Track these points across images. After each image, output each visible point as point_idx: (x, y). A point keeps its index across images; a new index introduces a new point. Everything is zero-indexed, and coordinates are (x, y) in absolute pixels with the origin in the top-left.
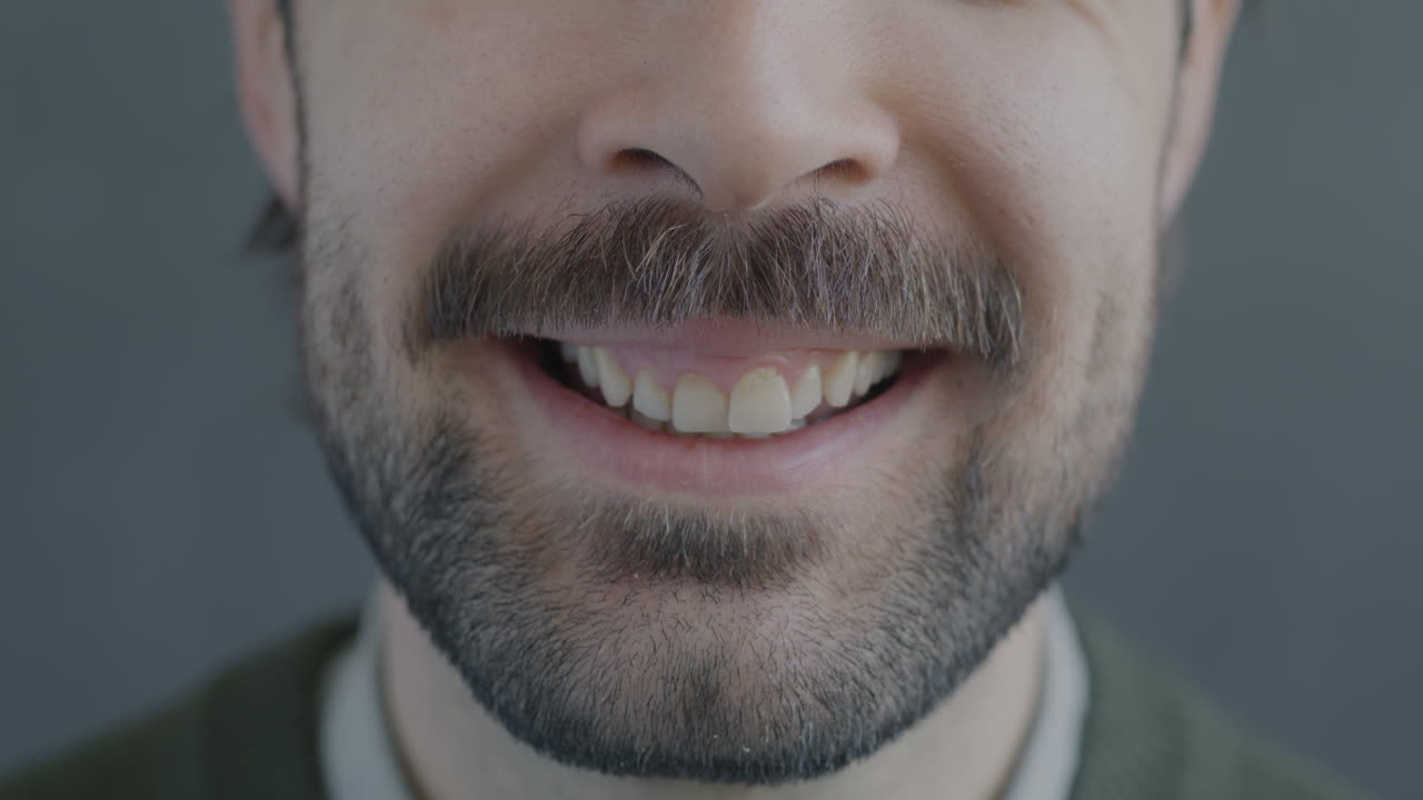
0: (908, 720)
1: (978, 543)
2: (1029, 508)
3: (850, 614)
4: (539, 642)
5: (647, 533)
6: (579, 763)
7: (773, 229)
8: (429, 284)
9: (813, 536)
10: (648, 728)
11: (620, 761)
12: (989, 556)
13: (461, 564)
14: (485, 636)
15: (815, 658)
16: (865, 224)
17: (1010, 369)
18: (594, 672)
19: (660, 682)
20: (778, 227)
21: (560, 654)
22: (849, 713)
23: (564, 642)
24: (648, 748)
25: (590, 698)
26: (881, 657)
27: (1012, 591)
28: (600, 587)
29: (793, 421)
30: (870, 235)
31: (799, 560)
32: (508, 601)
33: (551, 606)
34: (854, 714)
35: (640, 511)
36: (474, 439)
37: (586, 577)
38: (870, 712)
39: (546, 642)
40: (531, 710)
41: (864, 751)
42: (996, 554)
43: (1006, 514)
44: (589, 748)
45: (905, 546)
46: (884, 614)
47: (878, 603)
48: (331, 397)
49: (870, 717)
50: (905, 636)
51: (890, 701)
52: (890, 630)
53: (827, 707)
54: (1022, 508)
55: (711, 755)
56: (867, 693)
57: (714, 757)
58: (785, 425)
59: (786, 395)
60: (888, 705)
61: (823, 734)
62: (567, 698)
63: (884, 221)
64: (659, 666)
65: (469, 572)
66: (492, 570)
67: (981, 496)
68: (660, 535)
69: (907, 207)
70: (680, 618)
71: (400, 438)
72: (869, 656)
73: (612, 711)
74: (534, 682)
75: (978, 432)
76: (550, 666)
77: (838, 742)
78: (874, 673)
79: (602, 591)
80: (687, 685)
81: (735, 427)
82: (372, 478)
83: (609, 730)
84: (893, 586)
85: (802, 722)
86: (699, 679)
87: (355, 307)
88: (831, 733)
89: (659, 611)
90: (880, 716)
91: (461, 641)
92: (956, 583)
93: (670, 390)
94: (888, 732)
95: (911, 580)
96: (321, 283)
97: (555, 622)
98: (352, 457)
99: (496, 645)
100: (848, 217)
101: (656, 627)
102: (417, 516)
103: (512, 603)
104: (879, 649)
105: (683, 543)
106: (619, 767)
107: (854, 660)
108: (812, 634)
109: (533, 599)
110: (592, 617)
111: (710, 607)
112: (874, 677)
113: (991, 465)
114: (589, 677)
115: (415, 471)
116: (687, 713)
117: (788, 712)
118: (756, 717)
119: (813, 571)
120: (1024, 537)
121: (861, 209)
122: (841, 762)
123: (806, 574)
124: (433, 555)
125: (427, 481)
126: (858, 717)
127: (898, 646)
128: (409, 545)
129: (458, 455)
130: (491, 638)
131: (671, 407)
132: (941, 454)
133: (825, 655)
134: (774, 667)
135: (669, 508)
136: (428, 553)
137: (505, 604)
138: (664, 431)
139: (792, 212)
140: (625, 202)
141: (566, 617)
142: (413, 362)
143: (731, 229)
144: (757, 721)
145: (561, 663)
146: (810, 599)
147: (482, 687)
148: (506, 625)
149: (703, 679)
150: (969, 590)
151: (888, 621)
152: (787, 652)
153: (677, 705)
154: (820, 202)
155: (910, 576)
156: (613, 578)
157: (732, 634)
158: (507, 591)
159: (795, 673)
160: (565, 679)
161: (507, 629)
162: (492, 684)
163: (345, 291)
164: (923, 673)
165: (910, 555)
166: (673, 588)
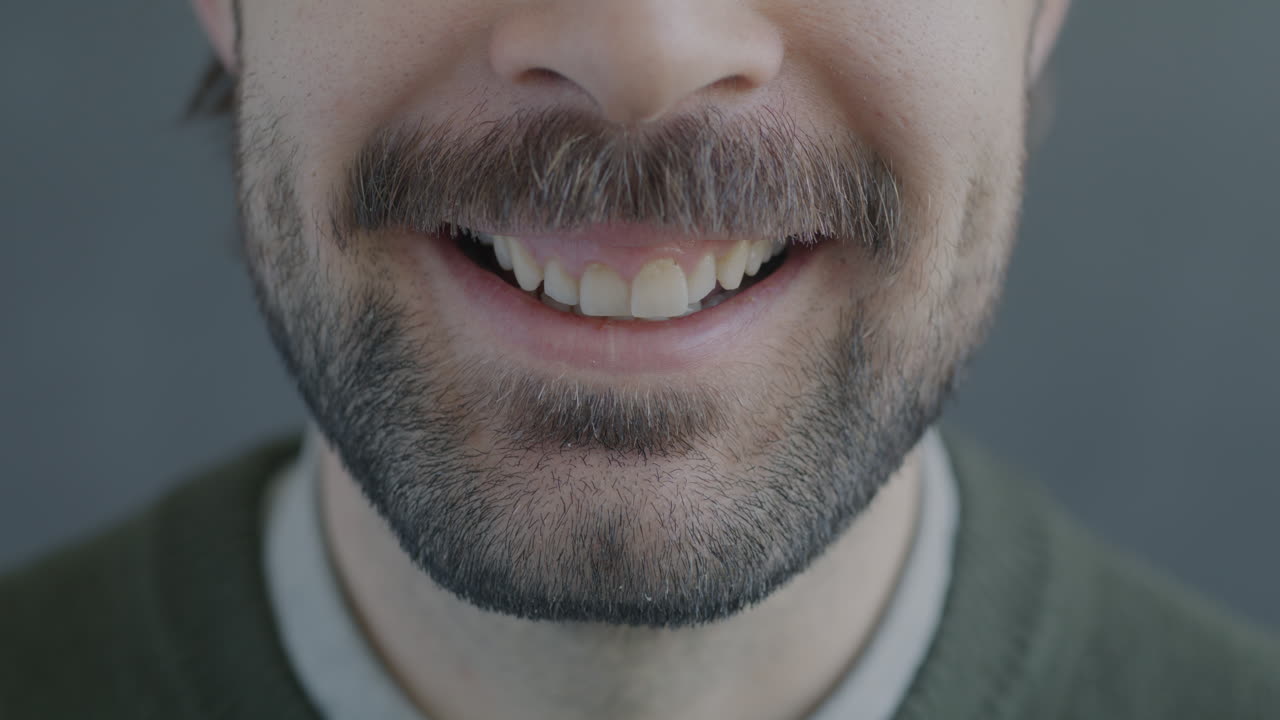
0: (796, 567)
1: (859, 406)
2: (906, 373)
3: (743, 476)
4: (461, 501)
5: (560, 407)
6: (496, 609)
7: (666, 140)
8: (354, 175)
9: (711, 409)
10: (558, 580)
11: (533, 610)
12: (870, 418)
13: (390, 428)
14: (412, 494)
15: (711, 515)
16: (751, 130)
17: (890, 252)
18: (511, 528)
19: (570, 539)
20: (670, 136)
21: (478, 512)
22: (741, 563)
23: (483, 502)
24: (559, 597)
25: (506, 553)
26: (770, 513)
27: (890, 445)
28: (516, 453)
29: (690, 305)
30: (755, 141)
31: (697, 430)
32: (433, 463)
33: (472, 469)
34: (745, 565)
35: (552, 388)
36: (399, 314)
37: (503, 444)
38: (760, 562)
39: (466, 502)
40: (453, 562)
41: (755, 598)
42: (876, 416)
43: (885, 378)
44: (506, 597)
45: (793, 413)
46: (773, 474)
47: (768, 465)
48: (269, 275)
49: (760, 567)
50: (792, 494)
51: (777, 552)
52: (778, 489)
53: (721, 559)
54: (900, 373)
55: (616, 602)
56: (757, 546)
57: (619, 603)
58: (682, 308)
59: (684, 284)
60: (776, 555)
61: (717, 584)
62: (485, 553)
63: (768, 128)
64: (569, 525)
65: (397, 435)
66: (418, 434)
67: (863, 363)
68: (571, 409)
69: (788, 113)
70: (588, 481)
71: (332, 314)
72: (759, 513)
73: (525, 564)
74: (456, 537)
75: (860, 304)
76: (470, 522)
77: (731, 590)
78: (763, 528)
79: (517, 457)
80: (594, 542)
81: (637, 312)
82: (308, 346)
83: (523, 581)
84: (782, 450)
85: (698, 574)
86: (605, 538)
87: (288, 194)
88: (724, 581)
89: (569, 475)
90: (769, 565)
91: (391, 498)
92: (838, 442)
93: (577, 279)
94: (778, 579)
95: (797, 443)
96: (256, 172)
97: (475, 483)
98: (289, 328)
99: (422, 502)
100: (735, 123)
101: (566, 490)
102: (350, 384)
103: (437, 465)
104: (768, 506)
105: (592, 417)
106: (533, 613)
107: (745, 516)
108: (708, 493)
109: (455, 462)
110: (508, 479)
111: (616, 471)
112: (763, 531)
113: (871, 336)
114: (504, 535)
115: (346, 343)
116: (594, 566)
117: (686, 564)
118: (657, 569)
119: (712, 441)
120: (901, 397)
121: (748, 118)
122: (734, 606)
123: (704, 442)
124: (364, 418)
125: (358, 351)
126: (748, 567)
127: (785, 502)
128: (344, 409)
129: (384, 330)
130: (418, 496)
131: (578, 293)
132: (827, 326)
133: (720, 513)
134: (673, 525)
135: (579, 384)
136: (360, 417)
137: (430, 466)
138: (572, 314)
139: (684, 121)
140: (532, 109)
141: (484, 480)
142: (343, 248)
143: (628, 138)
144: (658, 573)
145: (481, 519)
146: (706, 462)
147: (409, 538)
148: (431, 484)
149: (608, 538)
150: (850, 449)
151: (777, 481)
152: (685, 509)
153: (585, 560)
154: (709, 110)
155: (797, 439)
156: (528, 444)
157: (634, 496)
158: (434, 454)
159: (693, 530)
160: (483, 535)
161: (432, 489)
162: (418, 537)
163: (279, 179)
164: (809, 525)
165: (798, 421)
166: (581, 455)
